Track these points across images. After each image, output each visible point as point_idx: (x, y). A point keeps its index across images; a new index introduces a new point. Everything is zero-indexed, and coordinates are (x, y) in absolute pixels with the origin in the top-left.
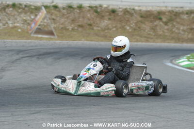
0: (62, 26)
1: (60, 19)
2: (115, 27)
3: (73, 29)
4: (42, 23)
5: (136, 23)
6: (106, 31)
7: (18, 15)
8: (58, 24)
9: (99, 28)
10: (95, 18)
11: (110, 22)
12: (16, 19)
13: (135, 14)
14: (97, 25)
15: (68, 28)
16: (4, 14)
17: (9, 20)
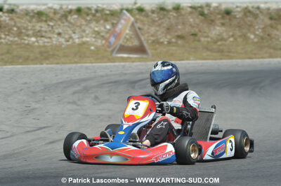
0: (152, 38)
1: (148, 29)
2: (233, 36)
3: (169, 43)
5: (263, 29)
6: (219, 43)
7: (87, 25)
8: (147, 35)
10: (201, 24)
11: (223, 28)
12: (84, 31)
13: (260, 15)
14: (205, 34)
15: (161, 40)
16: (66, 24)
17: (74, 33)
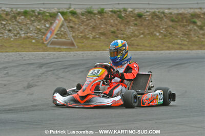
0: (81, 35)
1: (79, 27)
2: (143, 34)
3: (94, 38)
4: (59, 32)
5: (166, 28)
6: (133, 39)
7: (31, 24)
8: (77, 32)
9: (125, 36)
10: (119, 24)
11: (136, 28)
12: (29, 28)
13: (164, 18)
14: (122, 32)
15: (88, 36)
16: (15, 23)
17: (21, 30)
